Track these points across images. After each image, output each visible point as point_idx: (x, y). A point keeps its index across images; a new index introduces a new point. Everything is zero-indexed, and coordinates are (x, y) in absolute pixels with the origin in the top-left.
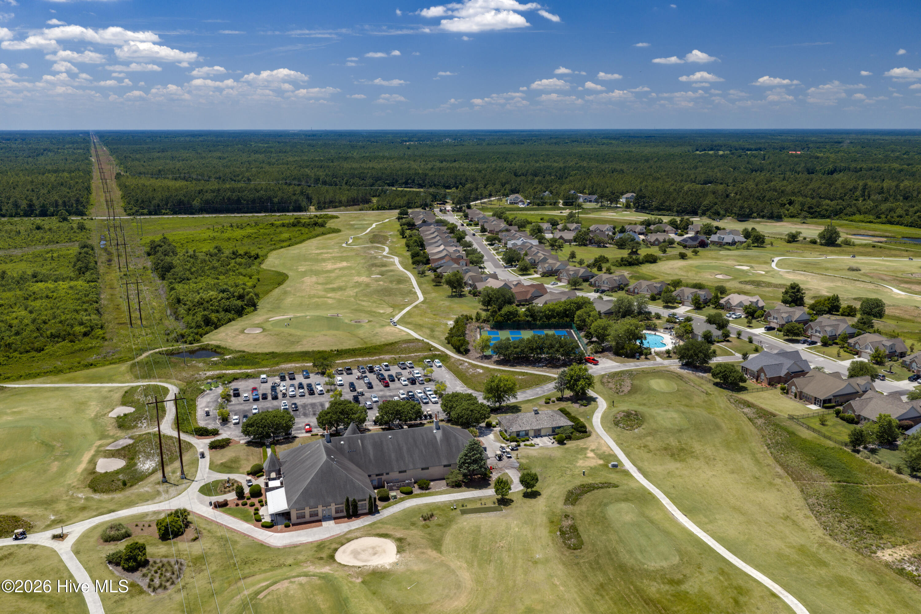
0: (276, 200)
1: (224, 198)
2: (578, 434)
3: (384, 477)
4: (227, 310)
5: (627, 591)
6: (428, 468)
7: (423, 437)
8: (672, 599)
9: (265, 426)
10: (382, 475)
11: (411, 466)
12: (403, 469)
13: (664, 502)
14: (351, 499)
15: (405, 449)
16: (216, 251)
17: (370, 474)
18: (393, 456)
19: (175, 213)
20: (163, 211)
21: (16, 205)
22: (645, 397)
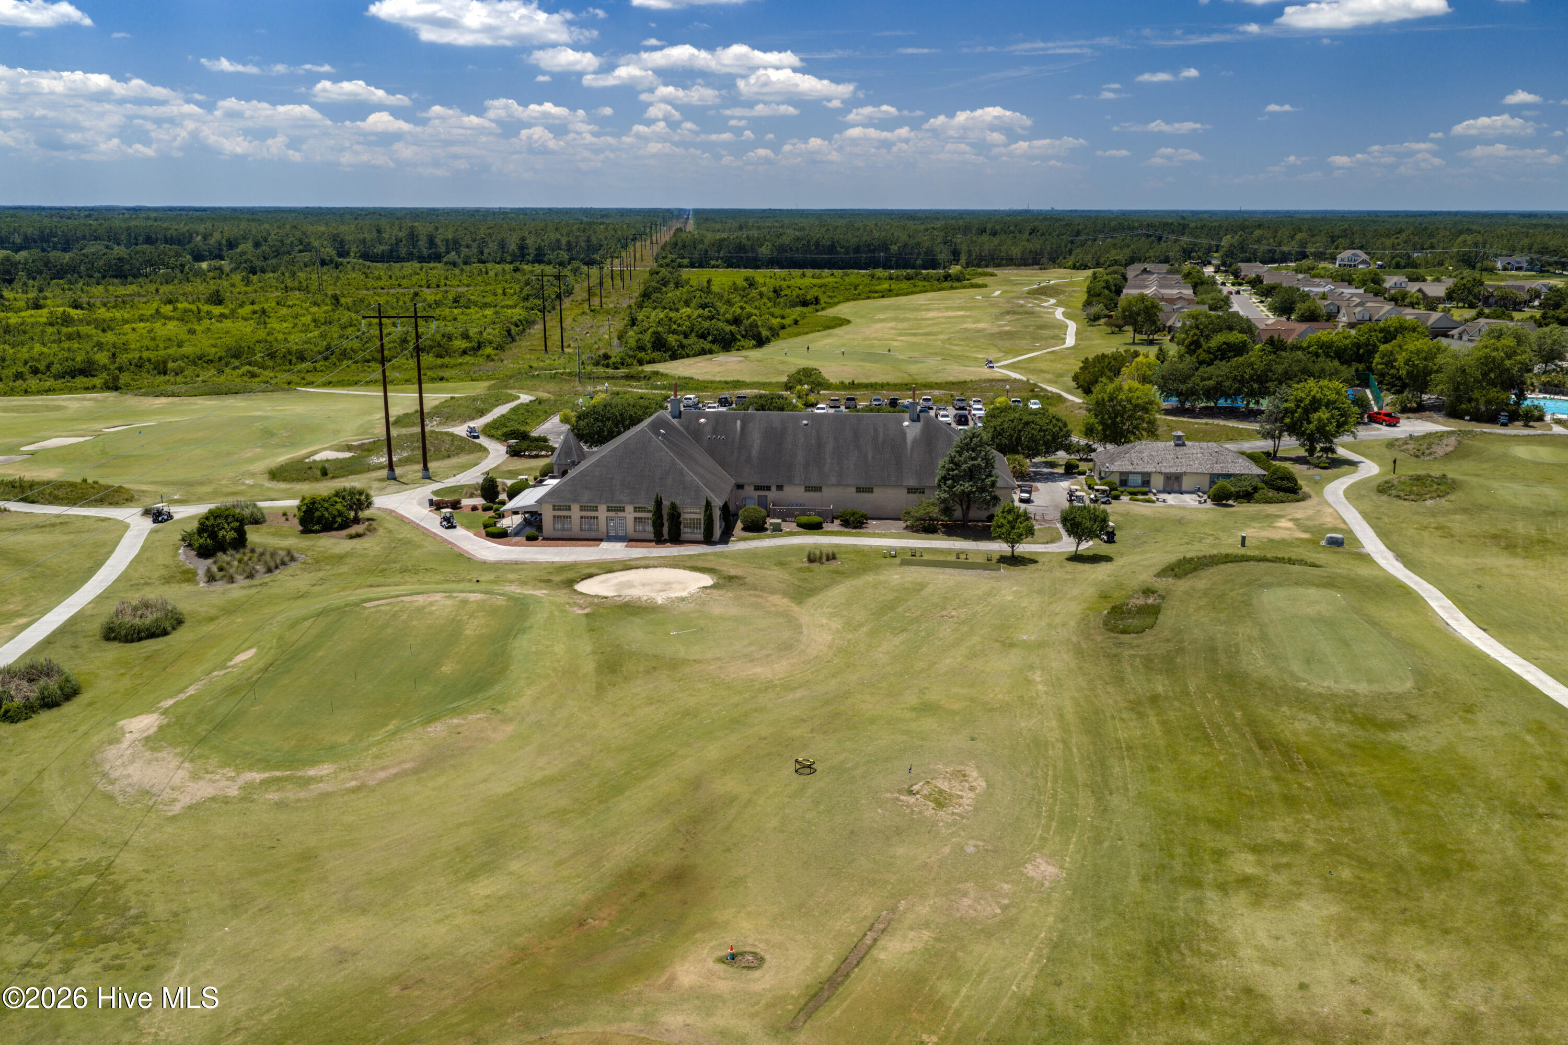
0: (894, 248)
1: (809, 242)
2: (1271, 494)
3: (772, 495)
4: (703, 336)
5: (1219, 719)
6: (870, 490)
7: (876, 430)
8: (1347, 751)
9: (608, 419)
10: (768, 488)
11: (833, 480)
12: (814, 482)
13: (1433, 604)
14: (666, 503)
15: (829, 447)
16: (745, 284)
17: (741, 481)
18: (800, 457)
19: (730, 266)
20: (713, 262)
21: (502, 246)
22: (1485, 466)
